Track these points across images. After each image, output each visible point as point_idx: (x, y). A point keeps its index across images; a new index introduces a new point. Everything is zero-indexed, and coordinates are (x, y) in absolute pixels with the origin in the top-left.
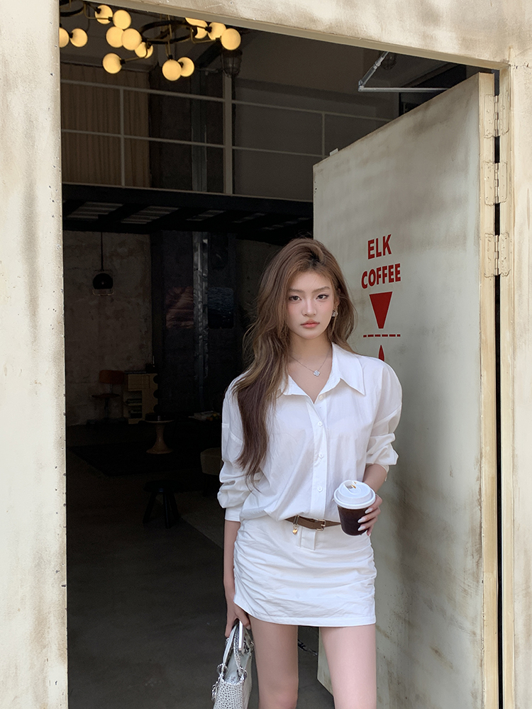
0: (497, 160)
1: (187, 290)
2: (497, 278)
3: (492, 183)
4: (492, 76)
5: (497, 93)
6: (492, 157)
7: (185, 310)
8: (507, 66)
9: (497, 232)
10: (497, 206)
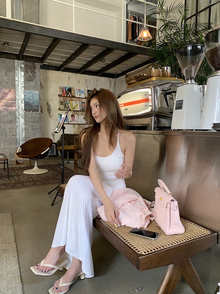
1: (12, 91)
7: (11, 101)
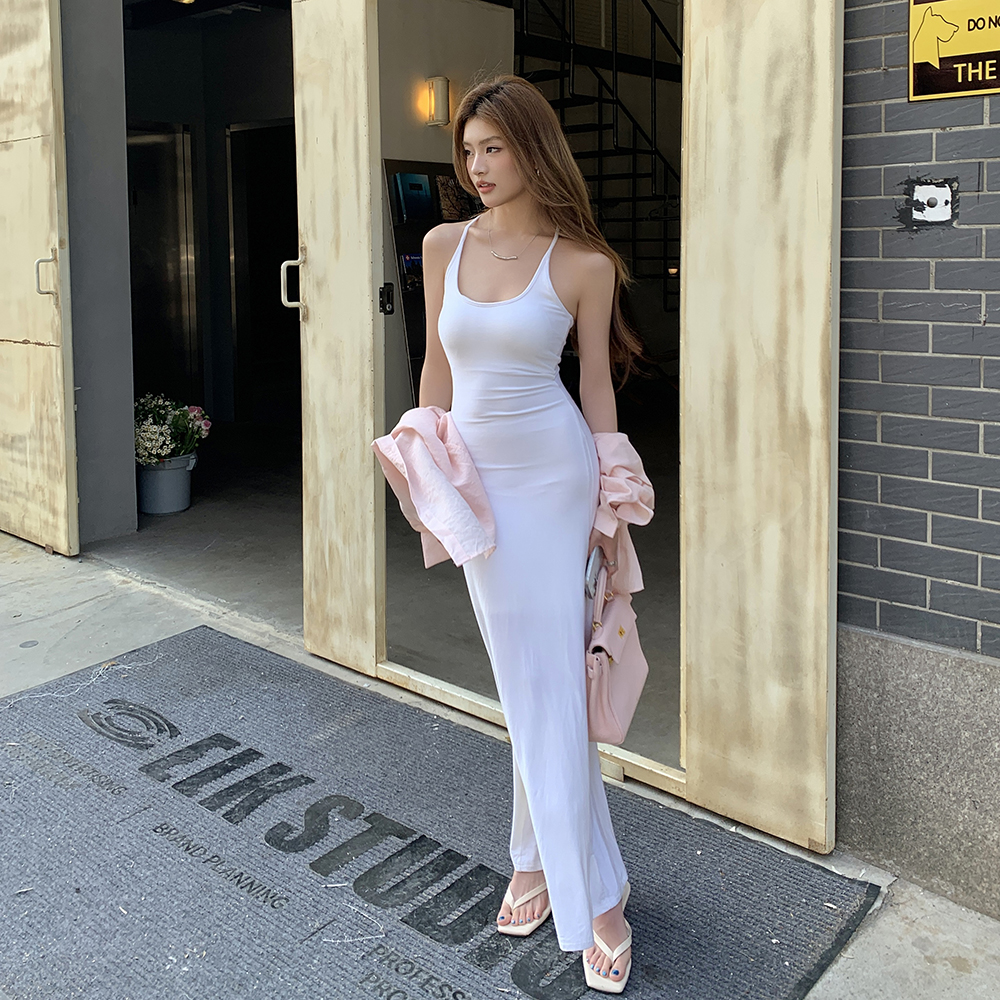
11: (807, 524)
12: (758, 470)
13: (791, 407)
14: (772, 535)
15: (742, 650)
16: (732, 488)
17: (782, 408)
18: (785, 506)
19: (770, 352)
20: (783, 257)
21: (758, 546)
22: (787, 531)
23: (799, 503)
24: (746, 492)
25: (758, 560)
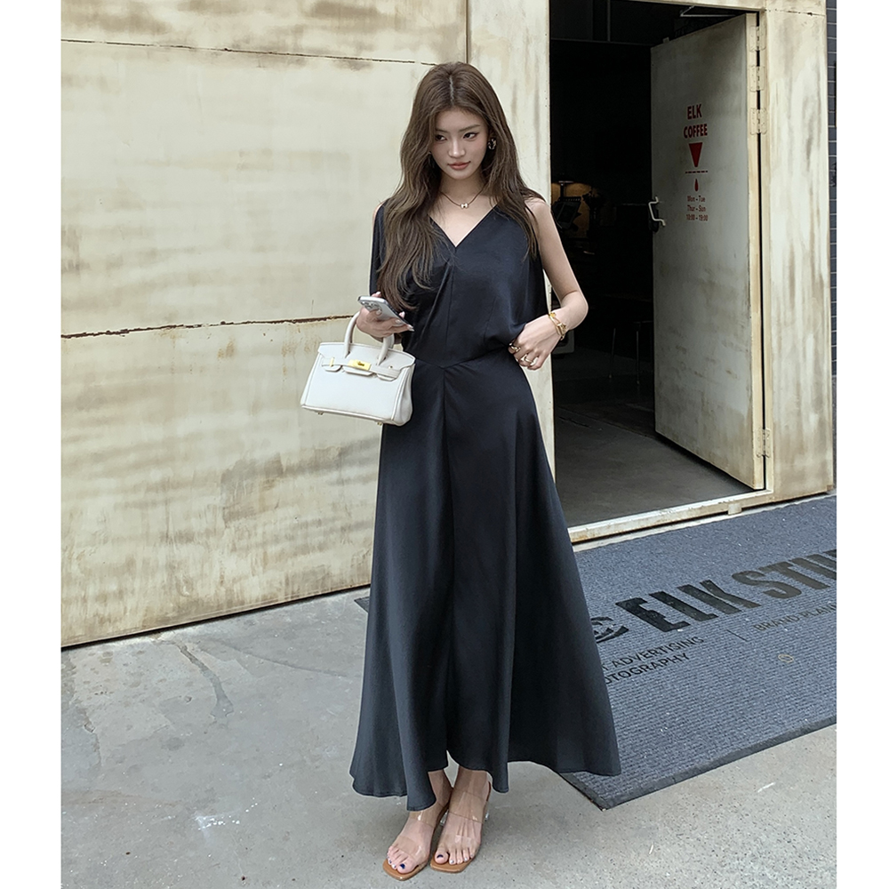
0: (758, 64)
2: (759, 135)
3: (755, 79)
4: (755, 14)
5: (758, 25)
6: (755, 63)
8: (764, 11)
9: (759, 107)
10: (759, 92)
11: (823, 332)
12: (804, 310)
13: (817, 274)
14: (810, 340)
15: (799, 404)
16: (793, 322)
17: (813, 276)
18: (815, 325)
19: (808, 247)
20: (811, 199)
21: (804, 349)
22: (816, 338)
23: (820, 322)
24: (799, 323)
25: (804, 356)
